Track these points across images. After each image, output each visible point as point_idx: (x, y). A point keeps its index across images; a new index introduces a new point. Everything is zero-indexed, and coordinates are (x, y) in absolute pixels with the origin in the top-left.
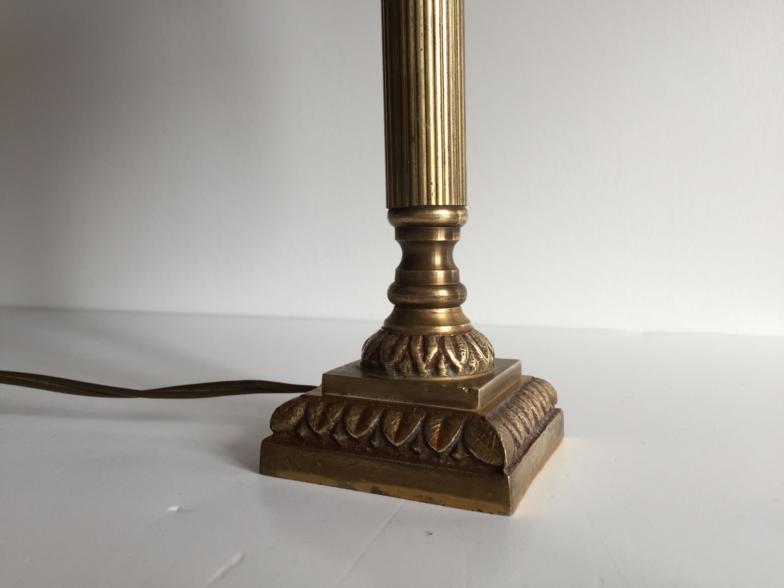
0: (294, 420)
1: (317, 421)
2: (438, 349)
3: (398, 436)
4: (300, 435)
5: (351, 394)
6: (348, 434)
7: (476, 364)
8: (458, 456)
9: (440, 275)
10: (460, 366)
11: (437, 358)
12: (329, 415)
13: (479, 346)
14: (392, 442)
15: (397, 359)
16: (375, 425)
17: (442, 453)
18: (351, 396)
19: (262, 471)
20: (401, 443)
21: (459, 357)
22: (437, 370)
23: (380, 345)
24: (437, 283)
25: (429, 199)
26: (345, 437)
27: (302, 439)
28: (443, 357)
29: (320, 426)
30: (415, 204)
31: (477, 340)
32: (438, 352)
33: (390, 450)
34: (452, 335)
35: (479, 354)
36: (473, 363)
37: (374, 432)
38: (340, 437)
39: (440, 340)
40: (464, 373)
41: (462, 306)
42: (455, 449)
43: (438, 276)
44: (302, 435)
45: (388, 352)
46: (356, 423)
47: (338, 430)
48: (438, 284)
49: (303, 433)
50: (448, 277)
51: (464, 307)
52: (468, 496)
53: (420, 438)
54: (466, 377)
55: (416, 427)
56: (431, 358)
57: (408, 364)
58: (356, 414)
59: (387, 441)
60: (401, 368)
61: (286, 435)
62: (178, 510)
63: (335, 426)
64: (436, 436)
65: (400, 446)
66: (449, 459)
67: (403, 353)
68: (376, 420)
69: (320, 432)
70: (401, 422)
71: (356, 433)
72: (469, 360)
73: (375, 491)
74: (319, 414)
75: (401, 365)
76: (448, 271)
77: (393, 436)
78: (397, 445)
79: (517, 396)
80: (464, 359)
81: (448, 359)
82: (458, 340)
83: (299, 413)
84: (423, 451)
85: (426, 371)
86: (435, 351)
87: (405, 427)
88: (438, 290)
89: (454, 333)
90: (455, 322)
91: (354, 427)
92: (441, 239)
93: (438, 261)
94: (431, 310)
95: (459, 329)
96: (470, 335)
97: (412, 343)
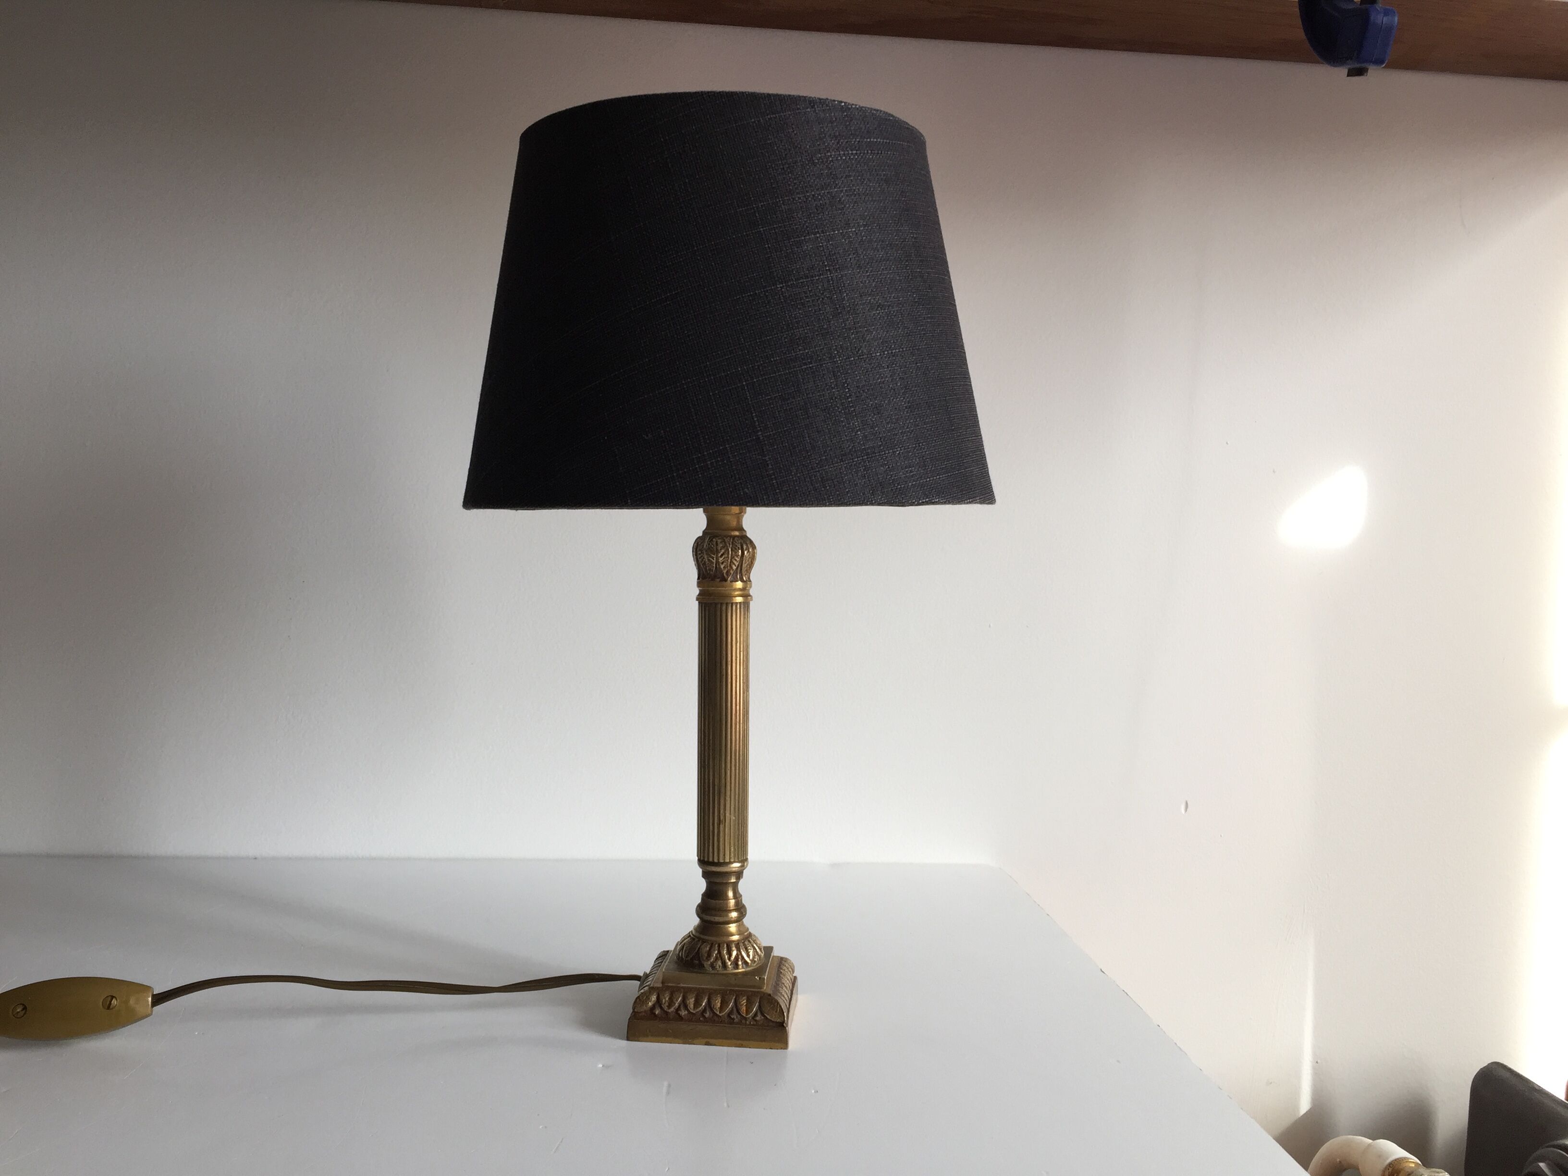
0: (649, 1005)
1: (666, 1005)
2: (736, 951)
3: (721, 1009)
4: (655, 1014)
5: (683, 984)
6: (688, 1010)
7: (756, 958)
8: (758, 1018)
9: (732, 902)
10: (749, 961)
11: (737, 958)
12: (675, 1000)
13: (756, 945)
14: (718, 1013)
16: (705, 1004)
17: (749, 1018)
18: (685, 985)
19: (628, 1039)
20: (723, 1014)
22: (736, 966)
24: (730, 907)
25: (727, 859)
26: (686, 1012)
27: (656, 1016)
28: (739, 957)
29: (669, 1006)
30: (721, 861)
31: (754, 941)
32: (737, 954)
33: (716, 1018)
34: (742, 941)
35: (757, 951)
37: (705, 1008)
38: (683, 1013)
39: (736, 945)
40: (751, 965)
42: (756, 1015)
43: (730, 904)
44: (657, 1013)
45: (706, 955)
46: (693, 1003)
47: (682, 1007)
48: (731, 909)
50: (736, 904)
51: (745, 918)
52: (762, 1041)
53: (735, 1009)
54: (752, 967)
55: (731, 1003)
56: (733, 958)
57: (720, 963)
58: (692, 998)
59: (714, 1013)
61: (644, 1014)
62: (603, 1066)
63: (679, 1006)
64: (744, 1007)
65: (723, 1015)
66: (753, 1020)
67: (715, 956)
68: (705, 1001)
69: (669, 1011)
70: (721, 1000)
71: (693, 1009)
72: (754, 957)
73: (707, 1044)
74: (667, 999)
75: (714, 964)
76: (736, 899)
77: (718, 1010)
78: (721, 1015)
79: (779, 973)
80: (750, 955)
81: (743, 957)
82: (745, 943)
83: (653, 999)
84: (736, 1017)
85: (730, 967)
86: (734, 952)
87: (724, 1003)
88: (731, 912)
89: (738, 940)
90: (740, 933)
91: (692, 1006)
92: (733, 880)
93: (730, 894)
94: (726, 925)
95: (743, 936)
96: (752, 939)
97: (720, 949)
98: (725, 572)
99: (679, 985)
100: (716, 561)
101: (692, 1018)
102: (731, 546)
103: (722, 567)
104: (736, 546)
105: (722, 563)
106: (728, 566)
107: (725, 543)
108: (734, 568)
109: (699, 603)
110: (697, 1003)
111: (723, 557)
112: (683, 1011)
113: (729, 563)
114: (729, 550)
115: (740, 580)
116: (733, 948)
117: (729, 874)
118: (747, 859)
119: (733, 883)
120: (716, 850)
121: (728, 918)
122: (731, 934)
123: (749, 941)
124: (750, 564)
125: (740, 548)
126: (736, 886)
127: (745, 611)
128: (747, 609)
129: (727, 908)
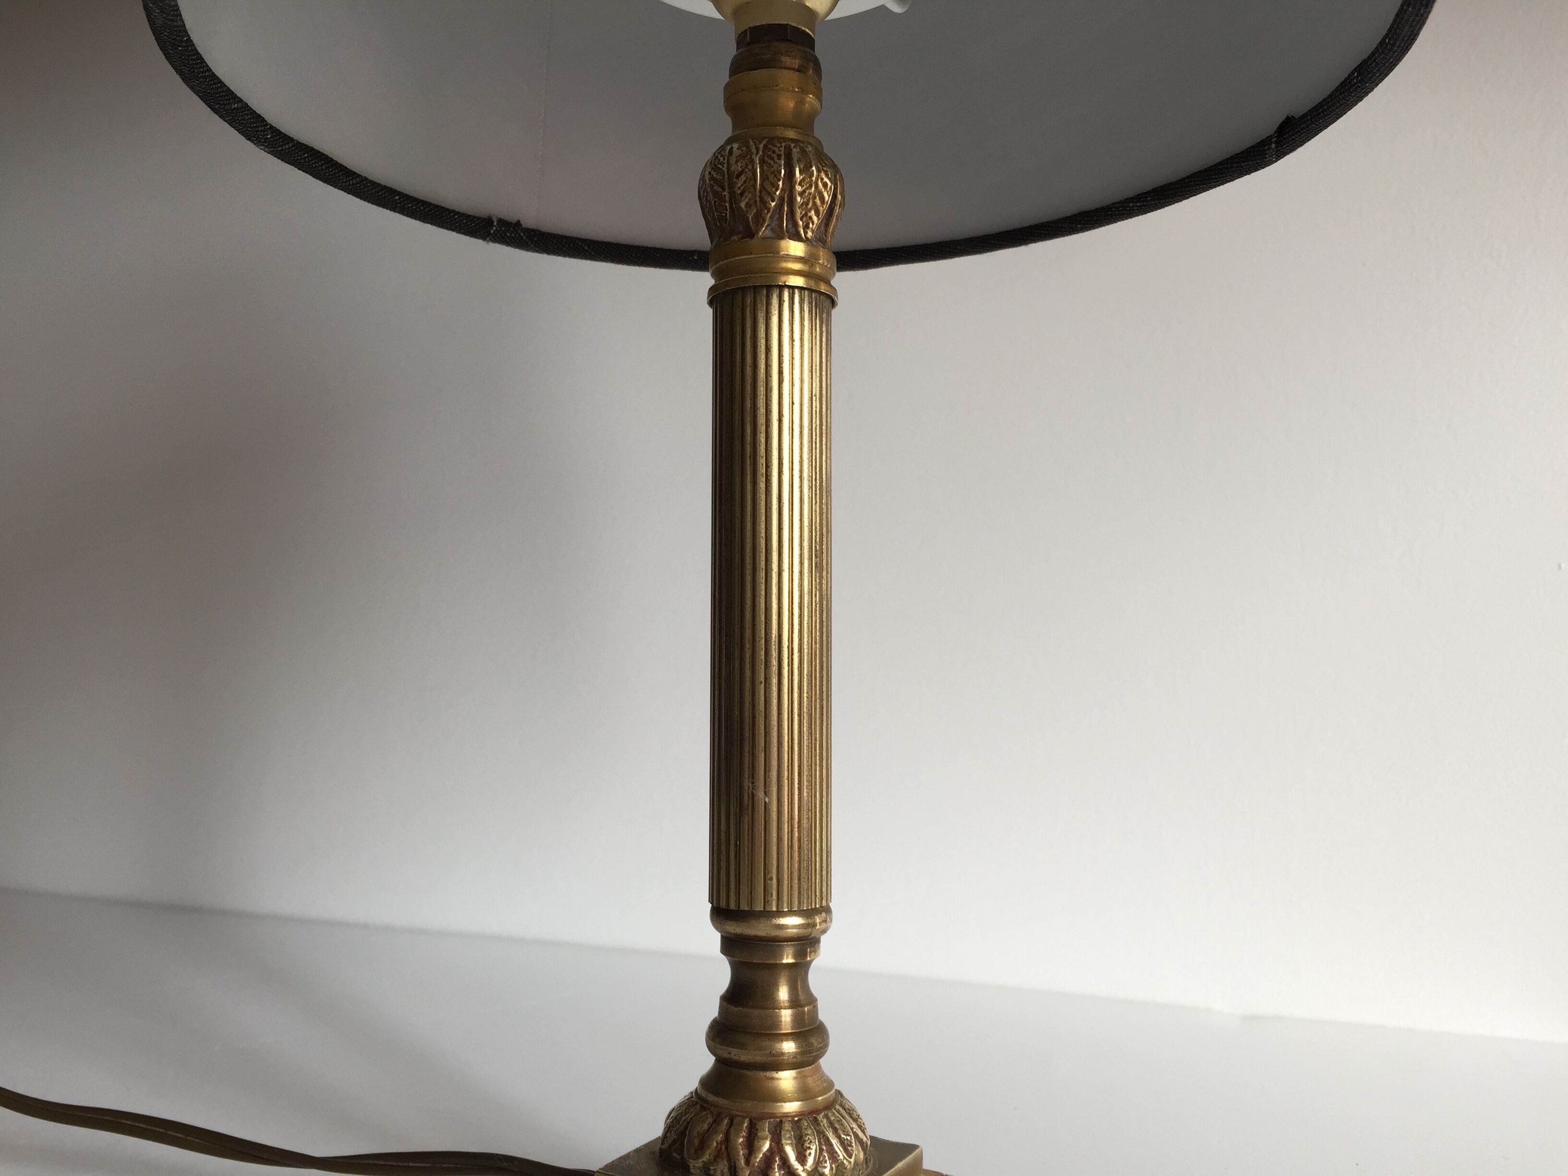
2: (771, 1145)
7: (831, 1169)
9: (786, 1016)
10: (803, 1175)
11: (768, 1160)
13: (839, 1137)
15: (706, 1158)
21: (802, 1159)
23: (686, 1128)
24: (781, 1029)
25: (766, 902)
28: (777, 1159)
31: (837, 1126)
32: (771, 1150)
34: (796, 1119)
35: (837, 1153)
36: (825, 1167)
39: (775, 1128)
41: (821, 1061)
43: (783, 1019)
50: (798, 1020)
51: (826, 1063)
56: (758, 1160)
57: (723, 1167)
60: (712, 1172)
67: (716, 1147)
72: (818, 1163)
75: (712, 1168)
76: (799, 1012)
80: (810, 1161)
81: (785, 1161)
82: (804, 1127)
88: (782, 1041)
89: (801, 1114)
90: (804, 1093)
92: (788, 959)
93: (783, 994)
94: (768, 1074)
95: (810, 1105)
96: (827, 1117)
97: (732, 1131)
98: (749, 223)
103: (743, 205)
104: (774, 152)
106: (756, 202)
107: (749, 156)
108: (771, 212)
113: (758, 194)
114: (752, 161)
115: (797, 237)
116: (767, 1133)
117: (774, 943)
118: (827, 910)
119: (788, 964)
120: (732, 879)
121: (774, 1052)
122: (778, 1097)
123: (816, 1120)
124: (814, 203)
125: (783, 157)
126: (799, 970)
127: (810, 311)
128: (824, 316)
129: (776, 1029)
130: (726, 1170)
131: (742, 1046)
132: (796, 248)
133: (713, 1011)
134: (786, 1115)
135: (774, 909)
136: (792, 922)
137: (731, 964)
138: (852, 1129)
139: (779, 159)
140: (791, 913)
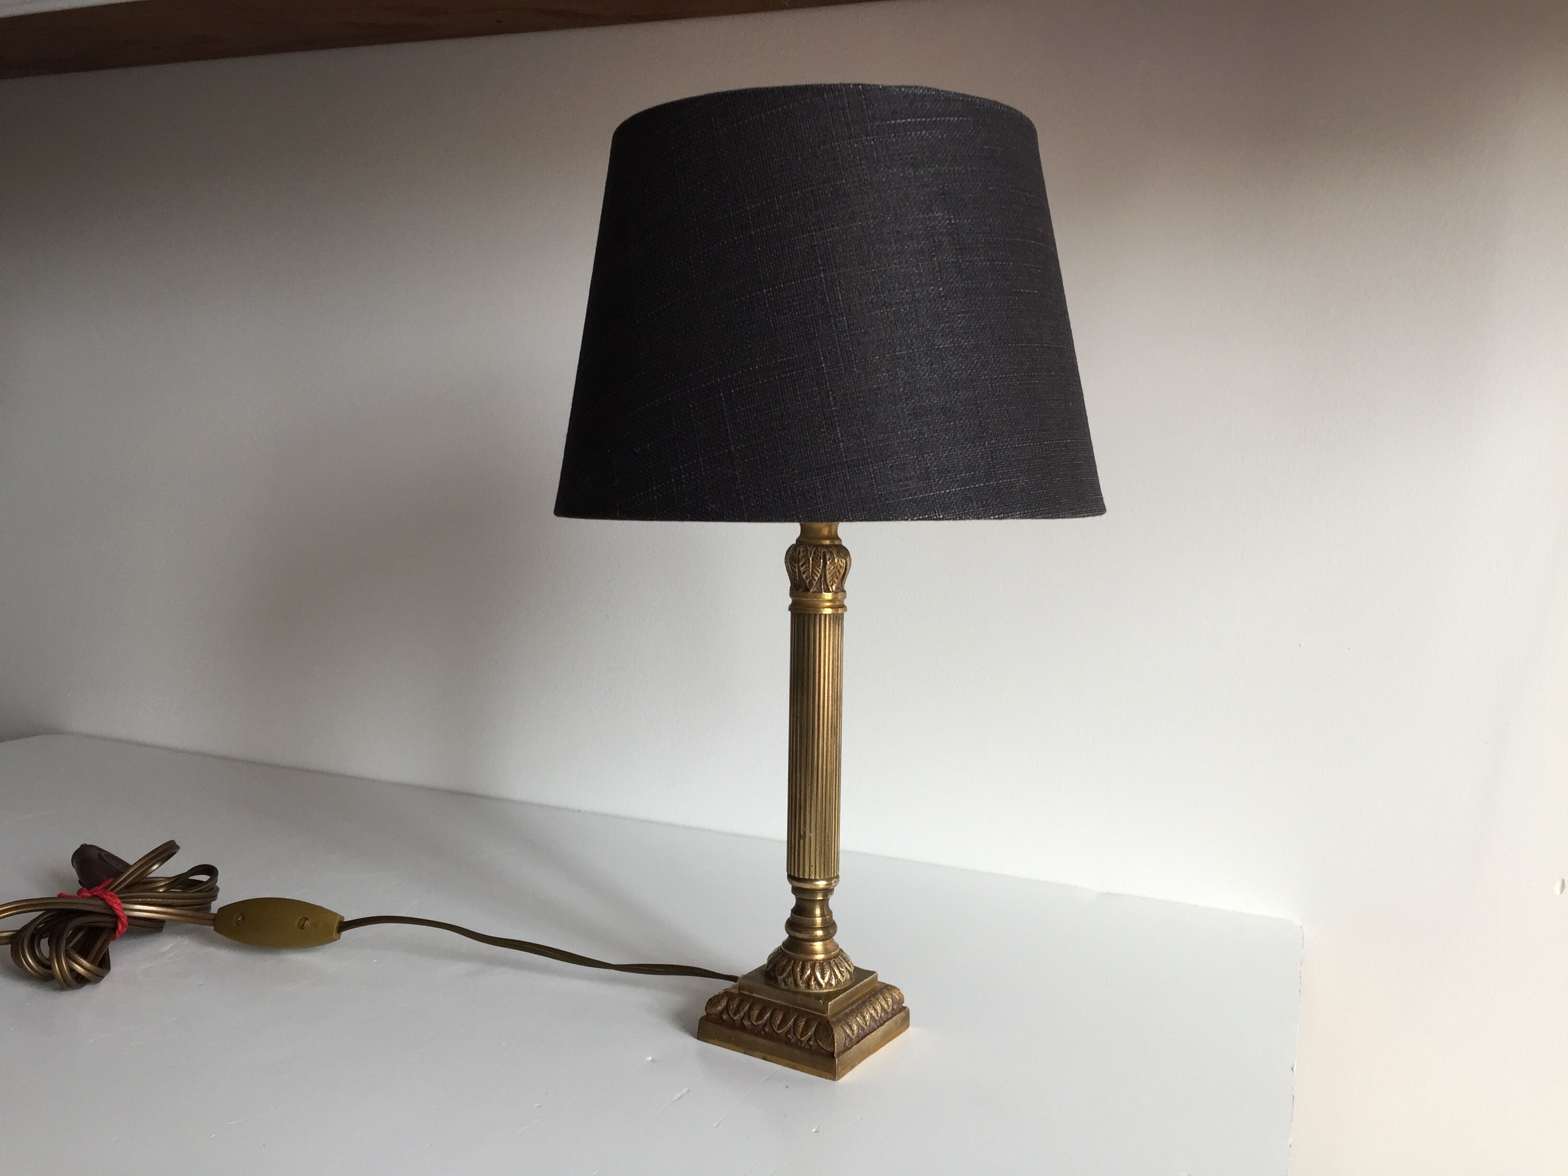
0: (720, 1008)
1: (733, 1011)
2: (811, 972)
3: (780, 1026)
4: (723, 1018)
5: (756, 994)
6: (751, 1022)
7: (835, 982)
8: (811, 1043)
9: (819, 920)
10: (824, 984)
11: (809, 978)
12: (741, 1008)
13: (839, 969)
14: (776, 1030)
15: (784, 976)
16: (767, 1018)
17: (803, 1041)
18: (757, 996)
19: (698, 1038)
20: (781, 1031)
21: (823, 978)
22: (808, 986)
23: (776, 963)
24: (816, 925)
25: (810, 875)
26: (750, 1023)
27: (724, 1021)
28: (813, 976)
29: (735, 1014)
31: (839, 964)
32: (810, 974)
33: (774, 1035)
34: (822, 962)
35: (838, 975)
36: (833, 981)
37: (766, 1022)
38: (746, 1023)
39: (813, 965)
40: (826, 988)
41: (834, 937)
42: (810, 1039)
43: (817, 922)
44: (724, 1018)
45: (781, 969)
46: (756, 1015)
47: (746, 1017)
48: (817, 927)
49: (725, 1017)
50: (824, 922)
51: (836, 938)
52: (815, 1067)
53: (792, 1030)
54: (827, 991)
55: (790, 1023)
56: (806, 976)
57: (791, 979)
58: (757, 1010)
59: (773, 1029)
60: (787, 981)
61: (714, 1017)
62: (652, 1060)
63: (744, 1016)
64: (800, 1030)
65: (780, 1033)
66: (807, 1044)
67: (789, 971)
68: (768, 1015)
69: (735, 1018)
70: (782, 1018)
71: (756, 1021)
72: (830, 979)
73: (764, 1058)
74: (735, 1006)
75: (787, 979)
76: (824, 918)
77: (777, 1027)
78: (779, 1032)
79: (864, 1003)
80: (827, 978)
81: (816, 979)
82: (825, 965)
83: (723, 1004)
84: (792, 1038)
85: (801, 985)
86: (809, 972)
87: (784, 1021)
88: (816, 931)
89: (823, 960)
90: (826, 951)
91: (755, 1017)
92: (820, 898)
93: (818, 911)
94: (810, 943)
95: (829, 956)
96: (834, 961)
97: (795, 966)
98: (807, 582)
99: (752, 995)
100: (798, 571)
101: (756, 1031)
102: (812, 555)
103: (804, 576)
104: (818, 555)
105: (804, 573)
106: (810, 576)
107: (807, 552)
108: (816, 578)
109: (792, 613)
110: (760, 1016)
111: (804, 567)
112: (747, 1021)
113: (810, 573)
115: (828, 591)
116: (809, 967)
117: (814, 891)
118: (838, 877)
119: (820, 900)
120: (796, 864)
121: (813, 935)
122: (814, 953)
123: (830, 962)
124: (836, 575)
125: (822, 558)
126: (824, 903)
127: (833, 623)
128: (840, 622)
129: (814, 925)
130: (792, 981)
131: (799, 932)
132: (828, 596)
133: (788, 915)
134: (817, 960)
135: (813, 878)
136: (821, 884)
137: (796, 898)
138: (845, 966)
139: (820, 559)
140: (821, 880)
